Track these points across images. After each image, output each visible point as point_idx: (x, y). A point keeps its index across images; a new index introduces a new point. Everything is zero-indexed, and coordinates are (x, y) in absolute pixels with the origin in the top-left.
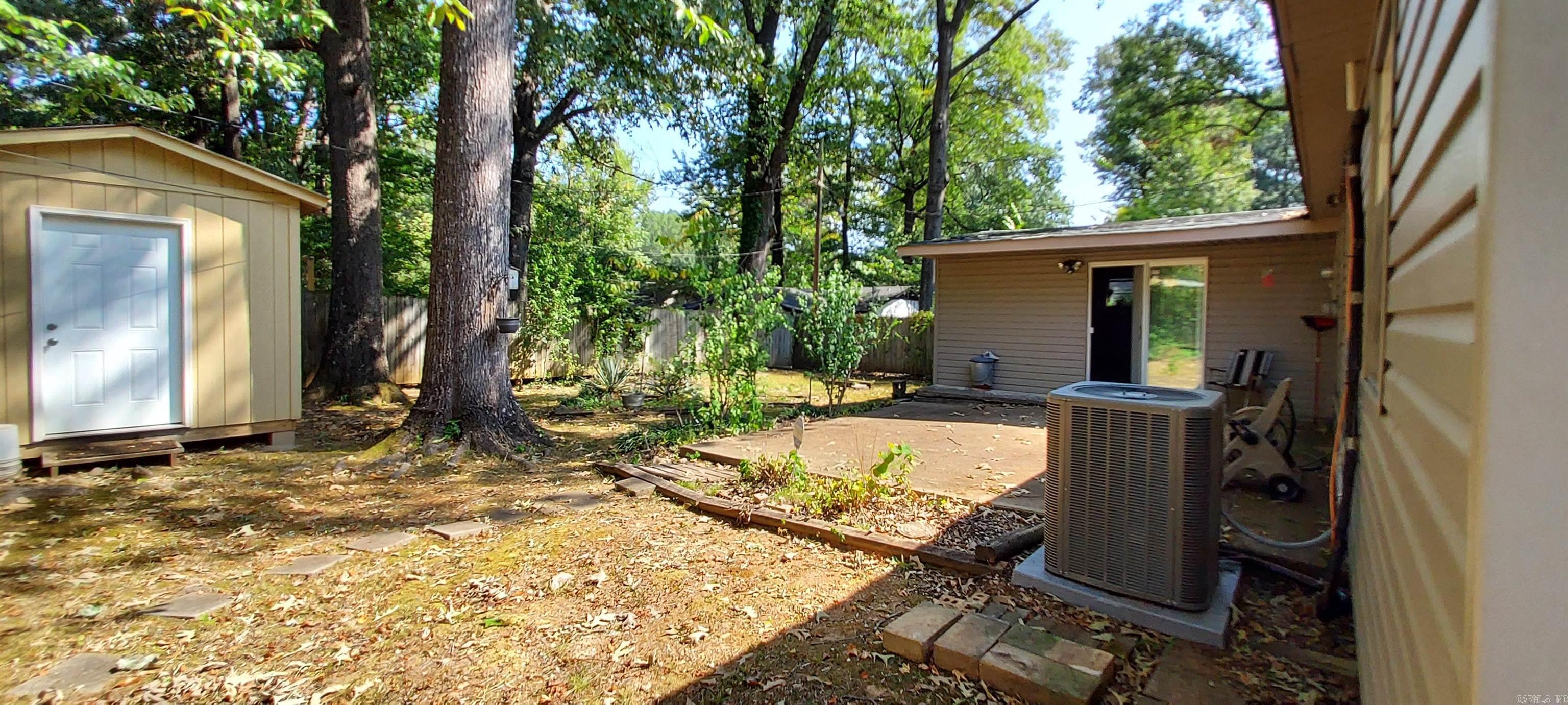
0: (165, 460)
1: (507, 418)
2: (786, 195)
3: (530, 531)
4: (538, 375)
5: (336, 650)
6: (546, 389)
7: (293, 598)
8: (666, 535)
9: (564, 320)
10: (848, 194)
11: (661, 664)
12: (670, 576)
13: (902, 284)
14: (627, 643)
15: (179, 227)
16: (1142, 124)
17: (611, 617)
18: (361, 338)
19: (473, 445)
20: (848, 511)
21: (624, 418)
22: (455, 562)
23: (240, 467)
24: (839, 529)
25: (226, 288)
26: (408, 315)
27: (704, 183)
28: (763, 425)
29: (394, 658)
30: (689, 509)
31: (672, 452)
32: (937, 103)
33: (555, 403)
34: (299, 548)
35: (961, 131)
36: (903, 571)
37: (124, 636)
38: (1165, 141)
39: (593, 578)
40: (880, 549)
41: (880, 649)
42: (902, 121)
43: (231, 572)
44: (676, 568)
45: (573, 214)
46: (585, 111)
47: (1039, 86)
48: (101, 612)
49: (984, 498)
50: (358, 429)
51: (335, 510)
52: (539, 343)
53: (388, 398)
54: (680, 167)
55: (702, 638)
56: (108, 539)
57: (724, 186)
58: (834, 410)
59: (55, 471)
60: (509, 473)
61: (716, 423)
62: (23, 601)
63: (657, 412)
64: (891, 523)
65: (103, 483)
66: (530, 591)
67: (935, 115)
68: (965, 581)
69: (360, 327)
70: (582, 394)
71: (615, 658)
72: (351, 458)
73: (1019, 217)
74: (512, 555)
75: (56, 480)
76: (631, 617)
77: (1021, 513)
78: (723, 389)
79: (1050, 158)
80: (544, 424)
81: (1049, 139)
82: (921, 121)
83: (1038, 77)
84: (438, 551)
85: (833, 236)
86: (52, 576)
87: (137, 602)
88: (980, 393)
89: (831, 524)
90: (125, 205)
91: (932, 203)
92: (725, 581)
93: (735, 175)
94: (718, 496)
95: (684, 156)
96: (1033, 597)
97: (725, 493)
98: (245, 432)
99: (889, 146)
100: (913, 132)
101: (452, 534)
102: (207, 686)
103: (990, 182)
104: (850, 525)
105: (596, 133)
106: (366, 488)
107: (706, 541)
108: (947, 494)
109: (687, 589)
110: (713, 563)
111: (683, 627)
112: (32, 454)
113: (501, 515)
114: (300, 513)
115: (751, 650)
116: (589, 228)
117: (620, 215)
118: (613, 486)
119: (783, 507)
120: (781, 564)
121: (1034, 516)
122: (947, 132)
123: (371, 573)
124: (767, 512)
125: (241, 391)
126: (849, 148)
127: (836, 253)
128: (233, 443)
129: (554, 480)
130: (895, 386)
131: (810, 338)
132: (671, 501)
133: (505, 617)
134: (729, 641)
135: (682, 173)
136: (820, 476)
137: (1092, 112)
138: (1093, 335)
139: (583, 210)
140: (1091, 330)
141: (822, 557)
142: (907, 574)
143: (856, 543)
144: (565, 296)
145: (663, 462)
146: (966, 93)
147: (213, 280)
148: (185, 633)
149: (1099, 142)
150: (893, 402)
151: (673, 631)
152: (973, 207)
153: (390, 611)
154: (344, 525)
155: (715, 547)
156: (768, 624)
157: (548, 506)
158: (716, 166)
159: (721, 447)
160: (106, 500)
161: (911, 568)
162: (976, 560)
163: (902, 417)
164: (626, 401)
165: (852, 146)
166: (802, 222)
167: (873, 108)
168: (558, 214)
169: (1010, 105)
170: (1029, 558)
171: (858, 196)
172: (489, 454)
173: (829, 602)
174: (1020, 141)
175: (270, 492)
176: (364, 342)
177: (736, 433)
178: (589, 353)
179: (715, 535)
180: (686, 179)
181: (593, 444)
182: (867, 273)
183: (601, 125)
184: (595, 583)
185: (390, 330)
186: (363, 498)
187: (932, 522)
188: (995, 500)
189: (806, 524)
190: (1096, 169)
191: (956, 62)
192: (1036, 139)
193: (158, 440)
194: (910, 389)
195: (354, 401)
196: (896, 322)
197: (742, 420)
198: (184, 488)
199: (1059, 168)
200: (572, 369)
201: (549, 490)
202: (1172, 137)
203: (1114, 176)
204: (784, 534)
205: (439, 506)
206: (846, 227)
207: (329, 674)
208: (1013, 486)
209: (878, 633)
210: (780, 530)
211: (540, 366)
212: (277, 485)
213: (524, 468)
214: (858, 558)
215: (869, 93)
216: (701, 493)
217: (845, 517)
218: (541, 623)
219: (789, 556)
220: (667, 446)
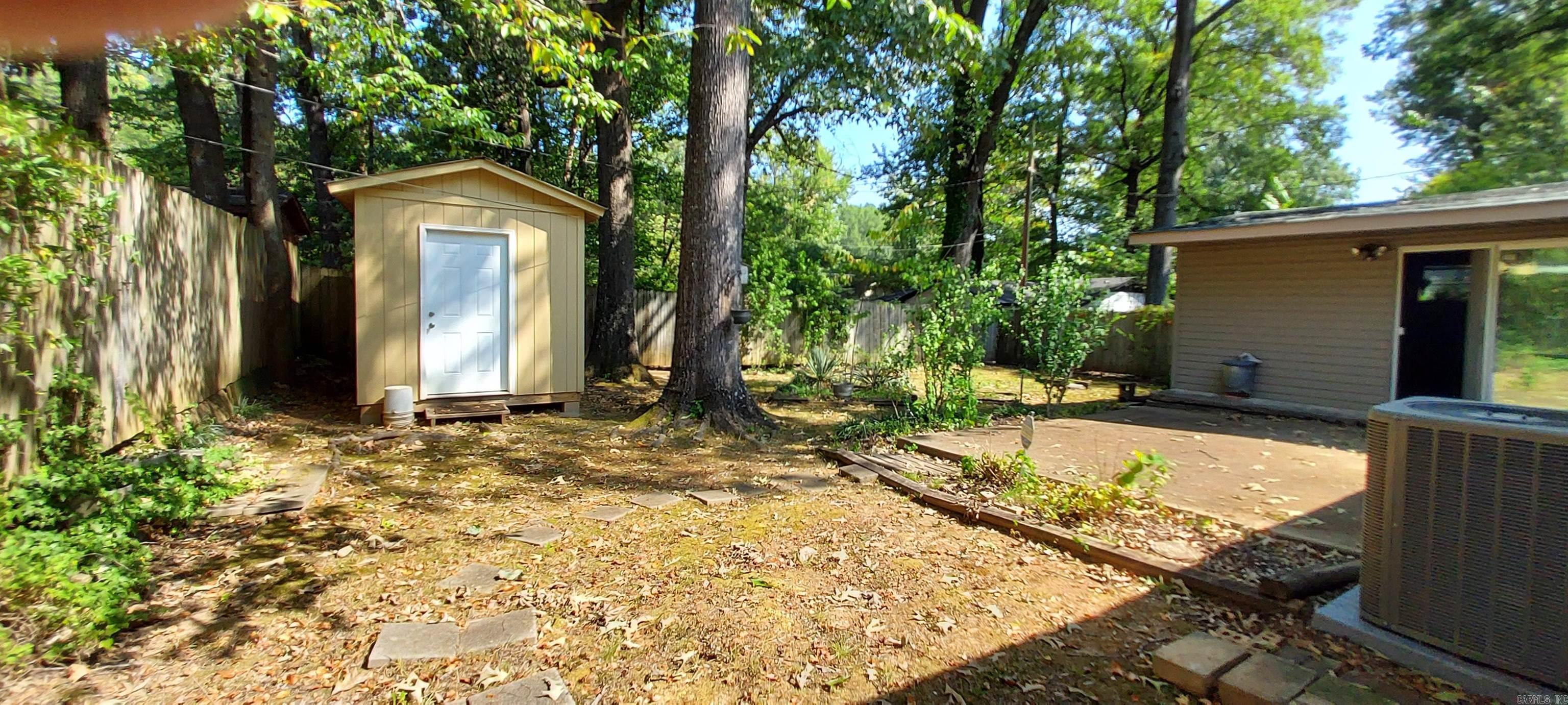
0: (497, 419)
1: (739, 401)
2: (987, 183)
3: (772, 505)
4: (754, 362)
5: (641, 587)
6: (761, 376)
7: (601, 539)
8: (896, 524)
9: (778, 312)
10: (1058, 177)
11: (914, 646)
12: (906, 564)
13: (1122, 274)
14: (877, 621)
15: (507, 236)
16: (1478, 63)
17: (857, 594)
18: (620, 325)
19: (712, 423)
20: (1088, 520)
21: (836, 407)
22: (716, 524)
23: (547, 428)
24: (1082, 539)
25: (536, 285)
26: (653, 306)
27: (902, 175)
28: (978, 422)
29: (685, 601)
30: (914, 500)
31: (889, 443)
32: (1176, 66)
33: (772, 389)
34: (597, 499)
35: (1203, 97)
36: (1163, 593)
37: (500, 552)
38: (1515, 81)
39: (835, 555)
40: (1132, 566)
41: (1150, 673)
42: (1126, 93)
43: (554, 512)
44: (910, 556)
45: (779, 211)
46: (792, 114)
47: (1314, 31)
48: (481, 532)
49: (1260, 525)
50: (621, 403)
51: (616, 470)
52: (755, 333)
53: (639, 377)
54: (881, 160)
55: (950, 629)
56: (474, 477)
57: (924, 177)
58: (1052, 411)
59: (433, 422)
60: (744, 451)
61: (930, 416)
62: (433, 518)
63: (867, 402)
64: (1142, 539)
65: (462, 433)
66: (782, 560)
67: (1172, 82)
68: (1247, 617)
69: (619, 316)
70: (795, 381)
71: (868, 633)
72: (621, 427)
73: (1285, 194)
74: (761, 525)
75: (435, 429)
76: (876, 597)
77: (1314, 546)
78: (938, 383)
79: (1326, 117)
80: (764, 407)
81: (1326, 96)
82: (1151, 90)
83: (1313, 20)
84: (698, 512)
85: (1040, 225)
86: (447, 501)
87: (500, 528)
88: (1234, 401)
89: (1069, 531)
90: (473, 221)
91: (1164, 183)
92: (962, 576)
93: (935, 165)
94: (941, 489)
95: (884, 149)
96: (1345, 646)
97: (948, 487)
98: (547, 400)
99: (1107, 119)
100: (1140, 103)
101: (709, 501)
102: (559, 599)
103: (1240, 152)
104: (1093, 535)
105: (801, 134)
106: (636, 454)
107: (934, 534)
108: (1211, 515)
109: (925, 578)
110: (945, 557)
111: (929, 615)
112: (419, 408)
113: (743, 488)
114: (593, 470)
115: (1002, 649)
116: (792, 223)
117: (820, 210)
118: (837, 471)
119: (1013, 508)
120: (1018, 567)
121: (1335, 552)
122: (1187, 99)
123: (653, 526)
124: (996, 512)
125: (544, 367)
126: (1061, 127)
127: (1042, 243)
128: (539, 409)
129: (784, 461)
130: (1122, 387)
131: (1027, 333)
132: (895, 490)
133: (768, 580)
134: (977, 636)
135: (882, 167)
136: (1049, 479)
137: (1392, 56)
138: (1402, 338)
139: (787, 206)
140: (1400, 331)
141: (1061, 565)
142: (1169, 598)
143: (1101, 555)
144: (779, 288)
145: (881, 451)
146: (1211, 52)
147: (528, 277)
148: (536, 556)
149: (1403, 94)
150: (1122, 405)
151: (918, 617)
152: (1215, 184)
153: (674, 561)
154: (627, 483)
155: (944, 540)
156: (1016, 627)
157: (783, 485)
158: (916, 157)
159: (937, 440)
160: (467, 448)
161: (1174, 592)
162: (1260, 594)
163: (1134, 423)
164: (837, 389)
165: (1065, 125)
166: (1005, 210)
167: (1091, 80)
168: (767, 213)
169: (1270, 58)
170: (1335, 601)
171: (1069, 179)
172: (726, 432)
173: (1080, 615)
174: (1284, 100)
175: (569, 450)
176: (622, 329)
177: (951, 427)
178: (799, 342)
179: (944, 530)
180: (885, 172)
181: (812, 430)
182: (1081, 263)
183: (807, 125)
184: (837, 560)
185: (639, 319)
186: (635, 461)
187: (1194, 544)
188: (1276, 527)
189: (1041, 528)
190: (1396, 127)
191: (1200, 18)
192: (1306, 97)
193: (493, 403)
194: (1139, 391)
195: (615, 379)
196: (1118, 318)
197: (957, 416)
198: (513, 442)
199: (1341, 131)
200: (784, 357)
201: (780, 469)
202: (1529, 74)
203: (1424, 135)
204: (1017, 536)
205: (694, 475)
206: (1054, 213)
207: (640, 605)
208: (1299, 513)
209: (1142, 656)
210: (1013, 531)
211: (756, 354)
212: (574, 445)
213: (755, 447)
214: (1107, 573)
215: (1087, 66)
216: (924, 485)
217: (1086, 527)
218: (799, 590)
219: (1027, 559)
220: (884, 436)
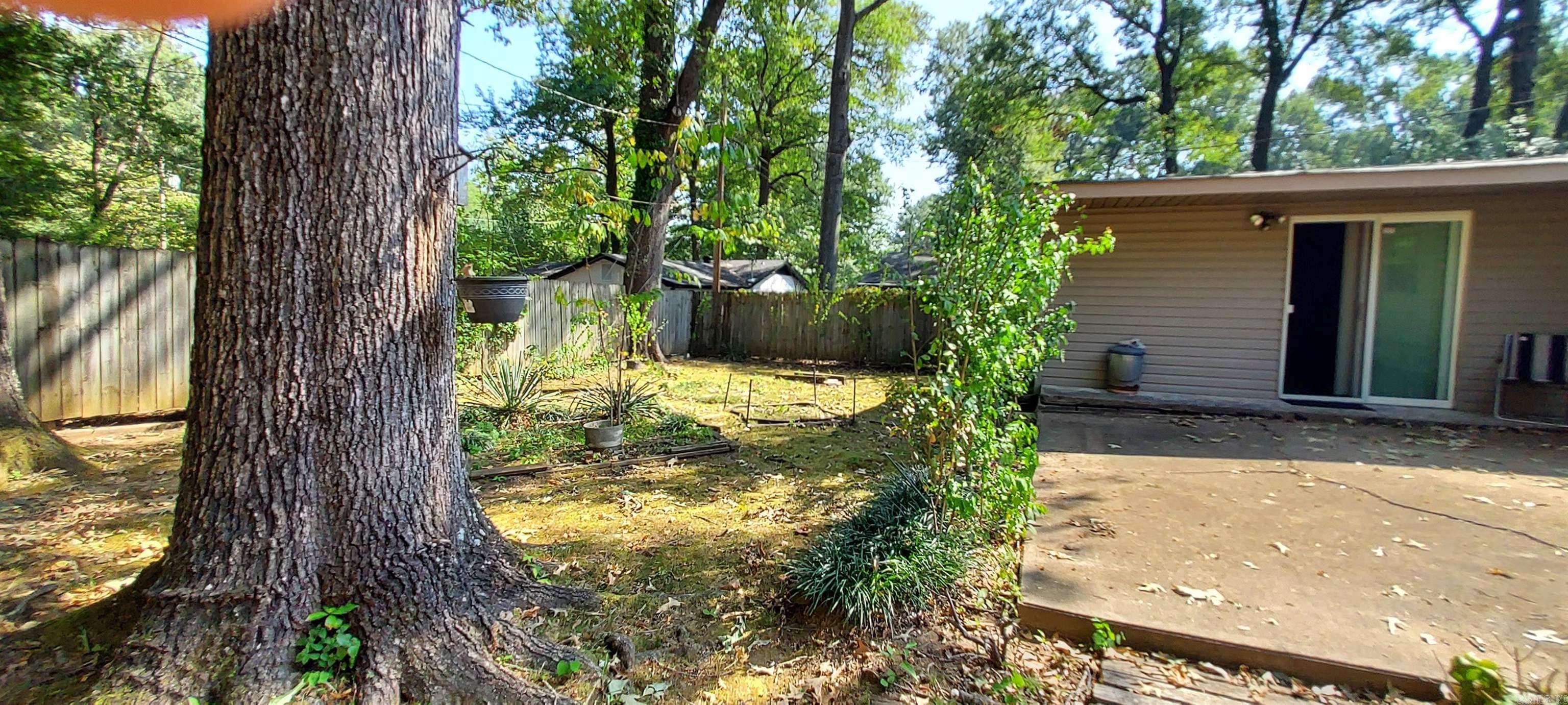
32: (842, 49)
67: (839, 63)
138: (1291, 315)
140: (1289, 309)
185: (22, 313)
